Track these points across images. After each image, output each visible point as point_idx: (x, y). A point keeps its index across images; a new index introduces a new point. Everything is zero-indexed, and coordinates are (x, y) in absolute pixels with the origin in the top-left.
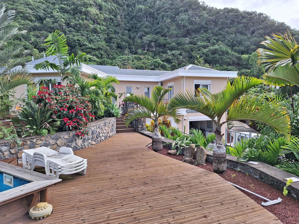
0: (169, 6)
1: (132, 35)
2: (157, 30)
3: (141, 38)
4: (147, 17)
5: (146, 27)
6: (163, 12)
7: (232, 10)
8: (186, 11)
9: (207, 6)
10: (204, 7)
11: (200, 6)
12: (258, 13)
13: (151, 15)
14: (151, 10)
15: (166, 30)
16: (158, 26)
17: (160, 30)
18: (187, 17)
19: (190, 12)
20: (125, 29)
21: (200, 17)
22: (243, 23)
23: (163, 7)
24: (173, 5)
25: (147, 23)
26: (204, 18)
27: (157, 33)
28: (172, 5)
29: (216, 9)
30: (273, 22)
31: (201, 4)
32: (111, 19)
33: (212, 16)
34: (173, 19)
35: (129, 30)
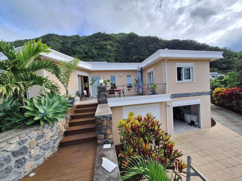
0: (144, 41)
1: (127, 57)
2: (139, 53)
3: (131, 57)
4: (134, 48)
5: (133, 52)
6: (141, 45)
7: (176, 40)
8: (153, 43)
9: (163, 40)
10: (161, 40)
11: (159, 40)
12: (190, 40)
13: (136, 47)
14: (135, 44)
15: (143, 53)
16: (139, 51)
18: (153, 46)
19: (155, 43)
20: (124, 54)
21: (159, 45)
22: (182, 46)
23: (141, 42)
25: (134, 51)
27: (139, 55)
28: (145, 41)
29: (167, 40)
30: (199, 44)
31: (160, 39)
32: (117, 50)
33: (166, 44)
34: (146, 47)
35: (126, 55)
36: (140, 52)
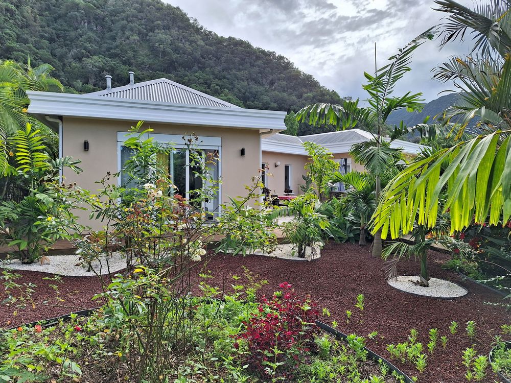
0: (135, 12)
1: (59, 51)
2: (113, 51)
3: (79, 59)
4: (89, 23)
5: (89, 40)
6: (123, 19)
7: (241, 43)
8: (166, 28)
11: (190, 24)
13: (99, 20)
14: (98, 11)
15: (130, 54)
16: (114, 44)
17: (118, 51)
18: (169, 39)
19: (174, 32)
20: (42, 37)
21: (191, 42)
23: (124, 12)
24: (143, 12)
25: (90, 34)
26: (198, 45)
27: (112, 56)
28: (140, 11)
29: (215, 35)
30: (298, 73)
31: (191, 21)
33: (211, 45)
34: (143, 36)
35: (51, 40)
36: (117, 47)
